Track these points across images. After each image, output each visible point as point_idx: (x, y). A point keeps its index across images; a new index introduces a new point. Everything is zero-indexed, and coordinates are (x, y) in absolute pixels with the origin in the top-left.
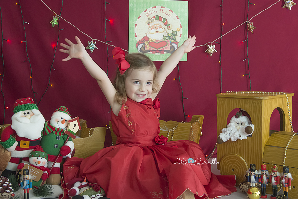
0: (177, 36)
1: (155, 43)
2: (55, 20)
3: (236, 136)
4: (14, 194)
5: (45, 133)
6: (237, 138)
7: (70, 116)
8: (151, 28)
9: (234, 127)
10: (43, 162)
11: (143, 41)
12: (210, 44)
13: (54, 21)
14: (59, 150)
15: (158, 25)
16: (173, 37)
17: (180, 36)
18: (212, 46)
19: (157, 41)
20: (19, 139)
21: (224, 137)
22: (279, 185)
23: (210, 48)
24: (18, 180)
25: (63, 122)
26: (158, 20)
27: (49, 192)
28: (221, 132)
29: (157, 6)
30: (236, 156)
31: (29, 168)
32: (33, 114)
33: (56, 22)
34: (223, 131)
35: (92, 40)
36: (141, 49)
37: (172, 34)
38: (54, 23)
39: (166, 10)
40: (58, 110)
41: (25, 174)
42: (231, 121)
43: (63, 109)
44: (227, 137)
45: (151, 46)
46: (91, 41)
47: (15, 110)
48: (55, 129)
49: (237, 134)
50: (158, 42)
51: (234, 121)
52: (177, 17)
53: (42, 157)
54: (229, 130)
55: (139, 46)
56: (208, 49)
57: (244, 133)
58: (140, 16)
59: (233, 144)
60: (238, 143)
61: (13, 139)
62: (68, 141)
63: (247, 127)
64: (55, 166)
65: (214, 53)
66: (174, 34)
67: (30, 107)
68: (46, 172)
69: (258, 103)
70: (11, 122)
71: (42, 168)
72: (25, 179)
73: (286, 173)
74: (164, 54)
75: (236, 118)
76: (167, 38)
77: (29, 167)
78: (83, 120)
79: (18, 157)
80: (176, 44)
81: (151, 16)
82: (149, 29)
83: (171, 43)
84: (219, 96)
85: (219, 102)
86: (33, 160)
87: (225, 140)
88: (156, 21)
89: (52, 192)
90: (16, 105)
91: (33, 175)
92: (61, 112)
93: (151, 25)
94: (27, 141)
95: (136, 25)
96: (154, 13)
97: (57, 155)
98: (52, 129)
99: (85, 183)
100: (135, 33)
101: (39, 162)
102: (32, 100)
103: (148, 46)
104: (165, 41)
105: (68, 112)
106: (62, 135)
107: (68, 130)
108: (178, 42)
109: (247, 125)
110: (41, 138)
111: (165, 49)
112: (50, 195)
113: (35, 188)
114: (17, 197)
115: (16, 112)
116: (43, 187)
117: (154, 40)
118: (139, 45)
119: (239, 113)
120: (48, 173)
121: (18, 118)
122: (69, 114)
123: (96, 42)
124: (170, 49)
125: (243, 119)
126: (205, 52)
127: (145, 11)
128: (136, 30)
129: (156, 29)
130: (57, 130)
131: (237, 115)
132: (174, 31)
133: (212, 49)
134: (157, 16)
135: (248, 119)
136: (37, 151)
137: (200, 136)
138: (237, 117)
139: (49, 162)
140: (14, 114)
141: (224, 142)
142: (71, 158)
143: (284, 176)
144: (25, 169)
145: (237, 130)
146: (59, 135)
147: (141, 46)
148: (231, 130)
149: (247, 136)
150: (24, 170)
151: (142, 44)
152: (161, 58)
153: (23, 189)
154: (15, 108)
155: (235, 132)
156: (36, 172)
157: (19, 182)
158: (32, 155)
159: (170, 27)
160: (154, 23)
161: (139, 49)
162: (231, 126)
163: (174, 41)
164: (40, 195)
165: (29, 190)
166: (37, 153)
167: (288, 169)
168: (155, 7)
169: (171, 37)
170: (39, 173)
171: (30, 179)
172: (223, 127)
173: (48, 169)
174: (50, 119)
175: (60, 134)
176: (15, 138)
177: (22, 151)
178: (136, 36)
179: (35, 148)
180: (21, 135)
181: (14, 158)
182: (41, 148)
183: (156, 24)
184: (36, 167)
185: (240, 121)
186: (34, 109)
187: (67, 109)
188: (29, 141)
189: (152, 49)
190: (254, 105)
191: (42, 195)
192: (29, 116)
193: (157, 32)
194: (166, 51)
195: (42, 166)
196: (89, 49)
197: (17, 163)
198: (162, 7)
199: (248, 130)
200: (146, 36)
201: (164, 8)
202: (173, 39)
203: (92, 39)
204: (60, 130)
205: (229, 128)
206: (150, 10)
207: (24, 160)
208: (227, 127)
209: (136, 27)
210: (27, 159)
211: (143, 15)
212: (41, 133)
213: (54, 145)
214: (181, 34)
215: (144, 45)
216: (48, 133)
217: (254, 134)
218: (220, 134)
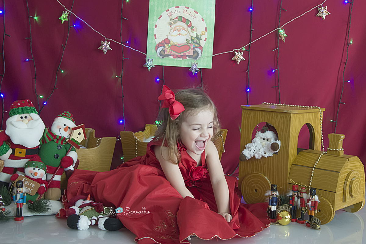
0: (202, 40)
1: (177, 46)
2: (65, 15)
3: (260, 153)
4: (5, 209)
5: (44, 140)
6: (262, 155)
7: (75, 122)
8: (173, 29)
9: (260, 143)
10: (41, 173)
11: (163, 44)
12: (237, 51)
13: (64, 17)
14: (60, 161)
15: (181, 27)
16: (197, 41)
17: (205, 40)
18: (239, 53)
19: (179, 44)
20: (14, 146)
21: (248, 153)
22: (304, 208)
23: (238, 55)
24: (10, 193)
25: (65, 130)
26: (181, 21)
27: (45, 208)
28: (245, 148)
29: (181, 6)
30: (260, 175)
31: (24, 180)
32: (31, 119)
33: (66, 18)
34: (247, 147)
35: (106, 40)
36: (160, 52)
37: (195, 37)
38: (64, 19)
39: (191, 10)
40: (61, 115)
41: (19, 186)
42: (256, 136)
43: (67, 115)
44: (251, 154)
45: (172, 50)
46: (104, 41)
47: (11, 113)
48: (56, 137)
49: (262, 151)
50: (180, 46)
51: (259, 136)
52: (202, 19)
53: (40, 168)
54: (253, 146)
55: (158, 49)
56: (235, 57)
57: (270, 150)
58: (161, 16)
59: (257, 161)
60: (263, 161)
61: (7, 146)
62: (70, 151)
63: (273, 143)
64: (54, 179)
65: (242, 61)
66: (198, 38)
67: (28, 110)
68: (44, 185)
69: (286, 118)
70: (5, 127)
71: (39, 181)
72: (18, 192)
73: (312, 195)
74: (186, 60)
75: (261, 133)
76: (190, 42)
77: (24, 178)
78: (91, 129)
79: (12, 167)
80: (200, 49)
81: (174, 16)
82: (171, 30)
83: (194, 48)
84: (244, 108)
85: (243, 114)
86: (29, 171)
87: (248, 157)
88: (179, 22)
89: (49, 208)
90: (13, 107)
91: (28, 188)
92: (65, 118)
93: (172, 27)
94: (23, 150)
95: (156, 26)
96: (177, 13)
97: (57, 167)
98: (53, 137)
99: (88, 202)
100: (155, 34)
101: (36, 174)
102: (31, 102)
103: (168, 50)
104: (188, 45)
105: (72, 118)
106: (64, 144)
107: (71, 139)
108: (202, 47)
109: (273, 141)
110: (40, 146)
111: (187, 54)
112: (46, 211)
113: (30, 202)
114: (8, 212)
115: (11, 116)
116: (39, 202)
117: (175, 44)
118: (158, 47)
119: (265, 128)
120: (46, 187)
121: (13, 122)
122: (73, 121)
123: (110, 42)
124: (193, 54)
125: (269, 134)
126: (232, 59)
127: (167, 11)
128: (156, 31)
129: (178, 31)
130: (58, 138)
131: (264, 129)
132: (198, 34)
133: (240, 57)
134: (180, 17)
135: (275, 135)
136: (34, 161)
137: (223, 153)
138: (263, 132)
139: (48, 174)
140: (9, 117)
141: (248, 159)
142: (73, 170)
143: (311, 199)
144: (19, 181)
145: (261, 146)
146: (60, 144)
147: (161, 49)
148: (256, 147)
149: (273, 153)
150: (17, 181)
151: (162, 47)
152: (183, 64)
153: (16, 204)
154: (10, 111)
155: (260, 148)
156: (32, 185)
157: (12, 195)
158: (28, 165)
159: (194, 30)
160: (177, 24)
161: (158, 52)
162: (255, 141)
163: (198, 46)
164: (35, 211)
165: (23, 205)
166: (34, 163)
167: (315, 191)
168: (179, 7)
169: (195, 41)
170: (35, 186)
171: (24, 192)
172: (247, 143)
173: (46, 182)
174: (52, 126)
175: (62, 143)
176: (9, 145)
177: (17, 161)
178: (156, 38)
179: (32, 158)
180: (16, 142)
181: (7, 167)
182: (39, 158)
183: (179, 25)
184: (32, 179)
185: (266, 137)
186: (32, 112)
187: (71, 115)
188: (25, 150)
189: (173, 53)
190: (281, 119)
191: (37, 211)
192: (26, 120)
193: (179, 34)
194: (189, 56)
195: (39, 178)
196: (102, 49)
197: (10, 174)
198: (186, 7)
199: (274, 147)
200: (167, 38)
201: (188, 8)
202: (196, 43)
203: (105, 38)
204: (62, 138)
205: (253, 144)
206: (173, 9)
207: (19, 171)
208: (251, 143)
209: (156, 27)
210: (22, 170)
211: (165, 14)
212: (40, 141)
213: (54, 155)
214: (206, 39)
215: (164, 48)
216: (48, 141)
217: (280, 152)
218: (243, 150)
